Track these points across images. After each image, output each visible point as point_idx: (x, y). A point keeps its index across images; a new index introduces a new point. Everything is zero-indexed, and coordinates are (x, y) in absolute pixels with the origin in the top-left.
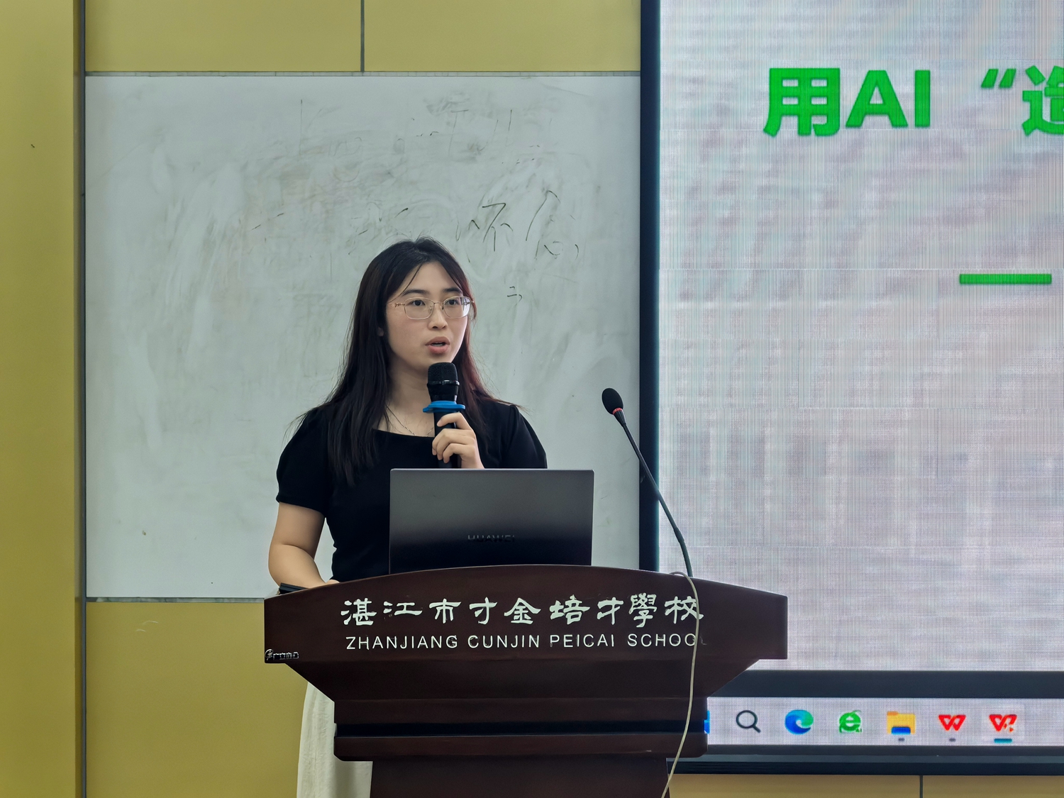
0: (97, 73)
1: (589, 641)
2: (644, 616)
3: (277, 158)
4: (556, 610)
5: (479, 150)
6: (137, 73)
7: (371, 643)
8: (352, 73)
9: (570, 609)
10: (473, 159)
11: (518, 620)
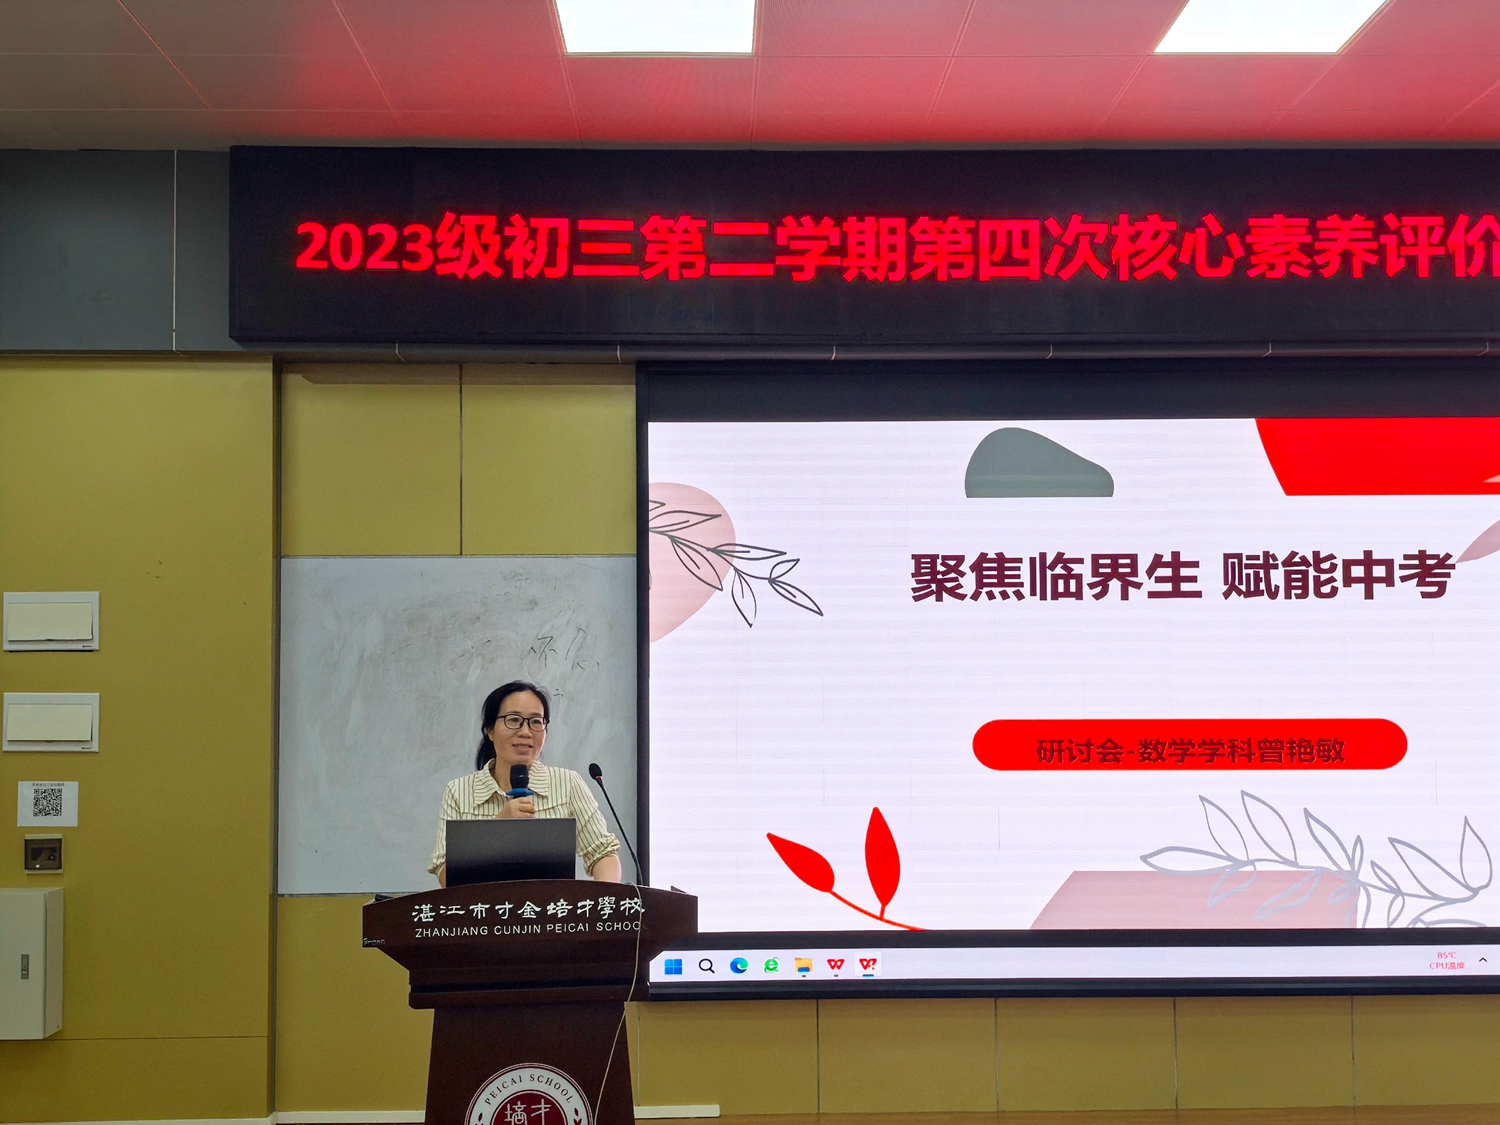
0: (288, 556)
1: (572, 928)
2: (607, 911)
3: (406, 610)
4: (551, 909)
5: (536, 603)
6: (314, 556)
7: (432, 933)
8: (454, 556)
9: (560, 908)
10: (533, 609)
11: (527, 915)
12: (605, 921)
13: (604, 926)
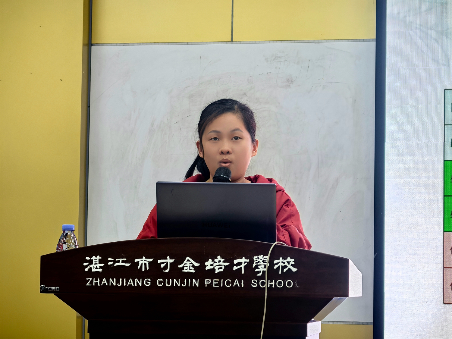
0: (97, 44)
1: (228, 283)
2: (261, 269)
3: (187, 87)
4: (209, 265)
5: (292, 82)
8: (227, 42)
9: (217, 264)
10: (289, 86)
11: (187, 270)
12: (259, 278)
13: (258, 283)
